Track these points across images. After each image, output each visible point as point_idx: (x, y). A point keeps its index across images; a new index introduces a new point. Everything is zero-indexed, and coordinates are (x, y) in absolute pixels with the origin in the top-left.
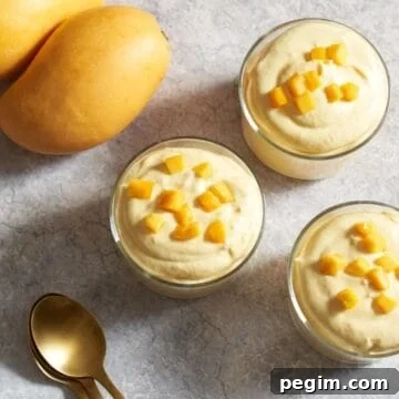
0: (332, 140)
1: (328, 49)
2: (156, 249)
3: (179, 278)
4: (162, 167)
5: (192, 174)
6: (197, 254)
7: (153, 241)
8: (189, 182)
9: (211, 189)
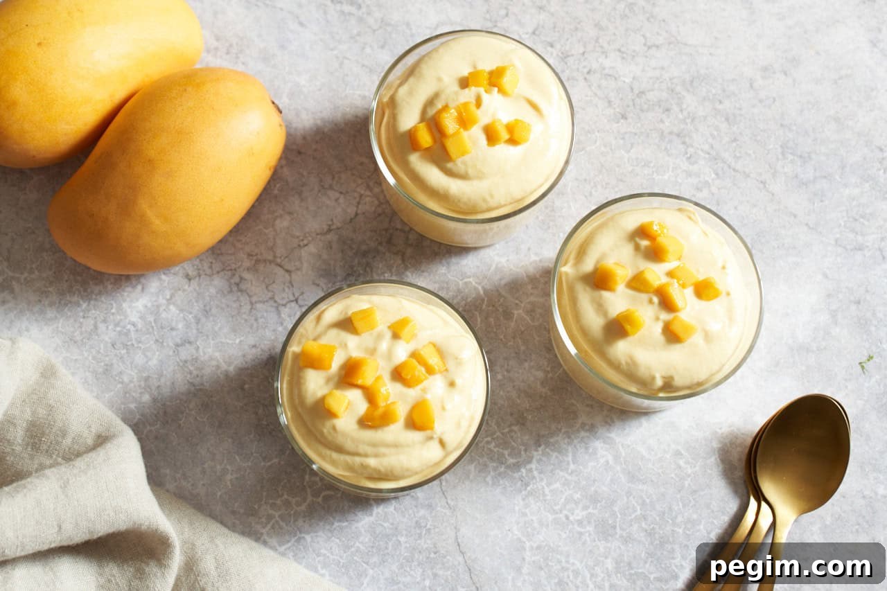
0: (492, 196)
1: (491, 73)
2: (340, 440)
3: (371, 478)
4: (346, 324)
5: (388, 335)
6: (396, 445)
7: (334, 428)
8: (384, 345)
9: (414, 355)
